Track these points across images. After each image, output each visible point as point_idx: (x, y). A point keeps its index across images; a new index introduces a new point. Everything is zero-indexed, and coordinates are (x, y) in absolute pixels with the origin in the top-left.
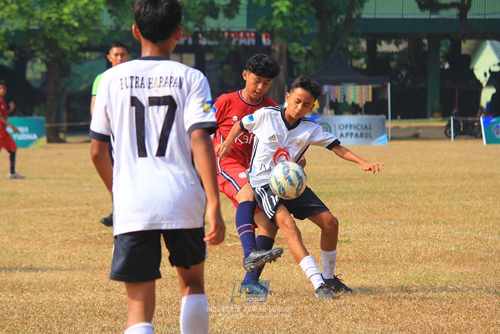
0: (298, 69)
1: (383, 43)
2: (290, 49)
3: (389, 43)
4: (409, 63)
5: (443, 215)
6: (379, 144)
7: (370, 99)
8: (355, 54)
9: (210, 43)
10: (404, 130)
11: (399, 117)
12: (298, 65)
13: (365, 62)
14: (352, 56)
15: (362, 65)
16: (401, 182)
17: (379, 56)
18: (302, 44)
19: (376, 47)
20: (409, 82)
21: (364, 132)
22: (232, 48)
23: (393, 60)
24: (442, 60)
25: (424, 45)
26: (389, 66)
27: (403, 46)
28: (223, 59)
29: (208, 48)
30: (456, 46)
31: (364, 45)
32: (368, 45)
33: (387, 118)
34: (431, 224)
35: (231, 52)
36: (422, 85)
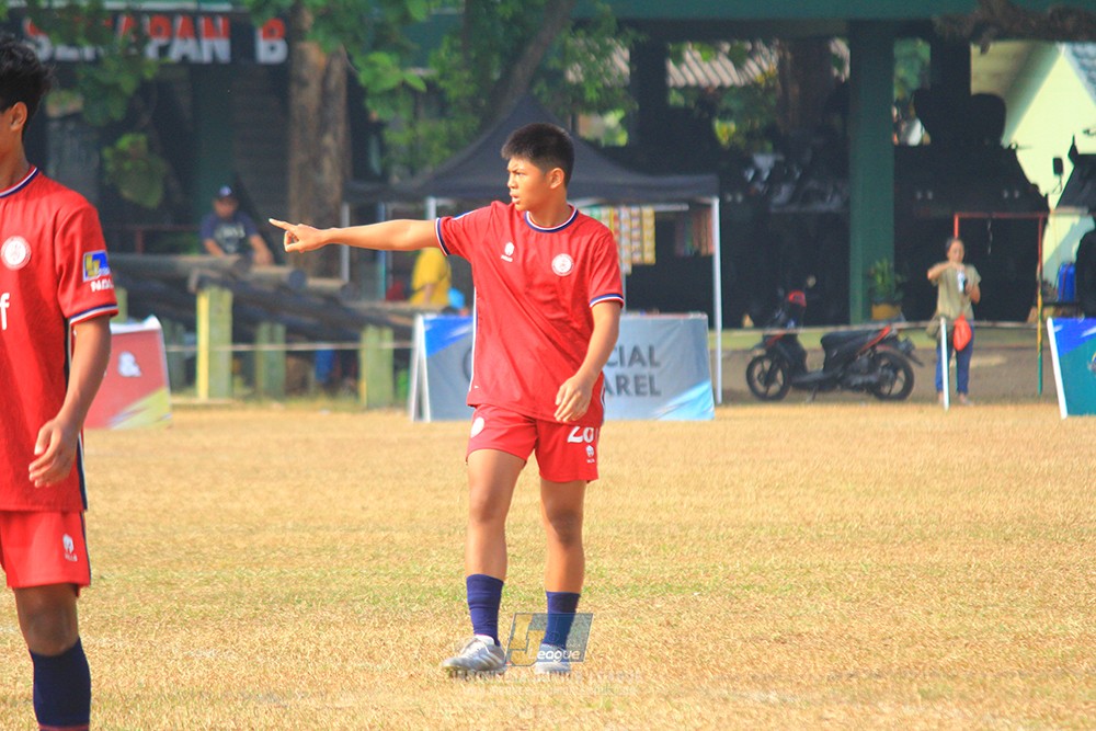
0: (386, 149)
1: (691, 53)
2: (364, 78)
3: (709, 54)
6: (682, 417)
7: (649, 257)
8: (591, 95)
11: (748, 321)
12: (385, 135)
13: (622, 121)
14: (577, 100)
15: (610, 132)
17: (675, 99)
18: (407, 59)
19: (664, 73)
20: (785, 192)
21: (630, 372)
22: (149, 74)
23: (726, 115)
24: (897, 114)
25: (836, 61)
26: (711, 136)
27: (762, 65)
28: (117, 111)
31: (620, 61)
32: (634, 62)
33: (711, 324)
35: (144, 88)
36: (832, 204)
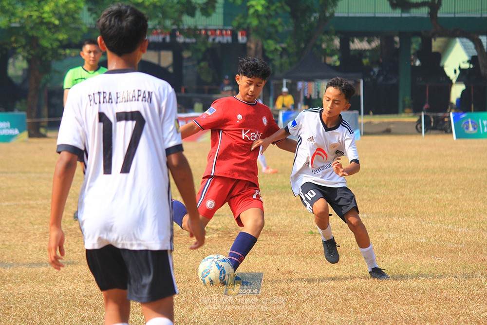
0: (273, 66)
1: (356, 40)
2: (265, 47)
3: (361, 41)
4: (381, 60)
5: (414, 208)
8: (328, 51)
9: (188, 40)
10: (376, 125)
11: (371, 113)
12: (273, 62)
13: (339, 59)
14: (325, 53)
15: (335, 62)
16: (373, 176)
17: (352, 53)
18: (277, 42)
19: (348, 45)
20: (381, 78)
22: (209, 46)
23: (366, 57)
24: (413, 57)
25: (396, 43)
26: (362, 63)
27: (376, 43)
28: (200, 56)
29: (186, 46)
30: (427, 44)
31: (337, 42)
32: (341, 42)
33: (360, 114)
34: (402, 217)
35: (208, 50)
36: (394, 81)
